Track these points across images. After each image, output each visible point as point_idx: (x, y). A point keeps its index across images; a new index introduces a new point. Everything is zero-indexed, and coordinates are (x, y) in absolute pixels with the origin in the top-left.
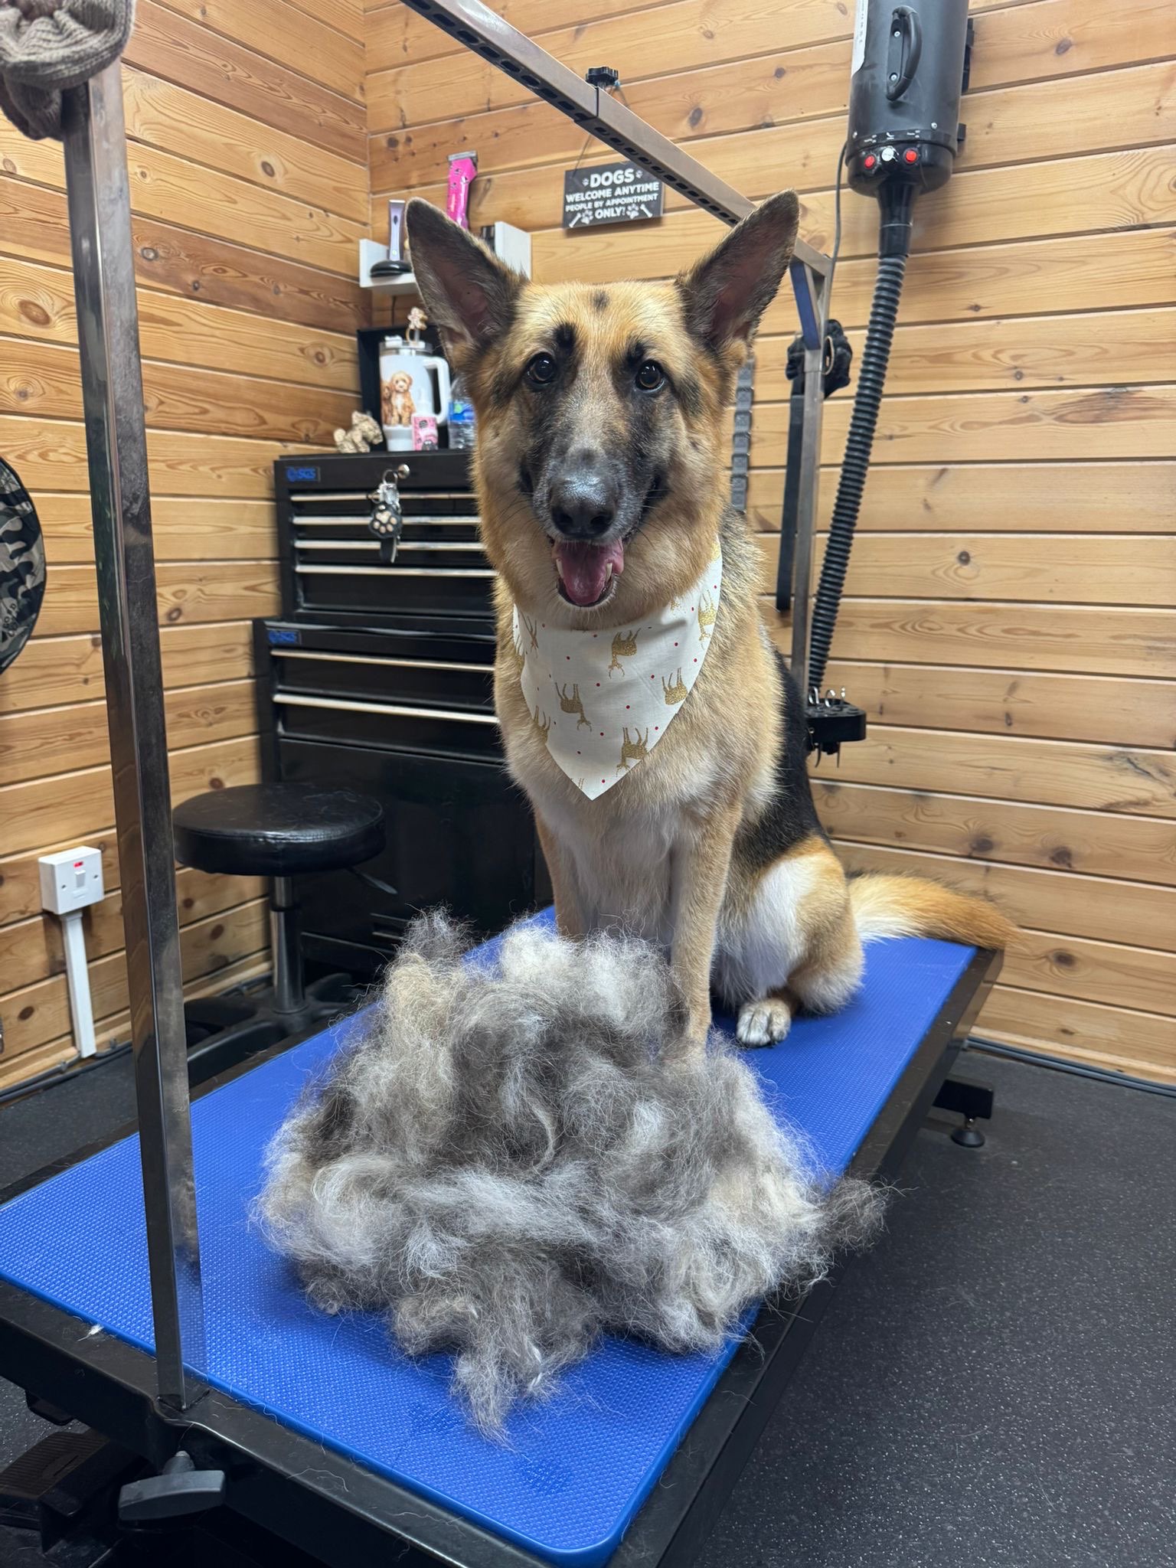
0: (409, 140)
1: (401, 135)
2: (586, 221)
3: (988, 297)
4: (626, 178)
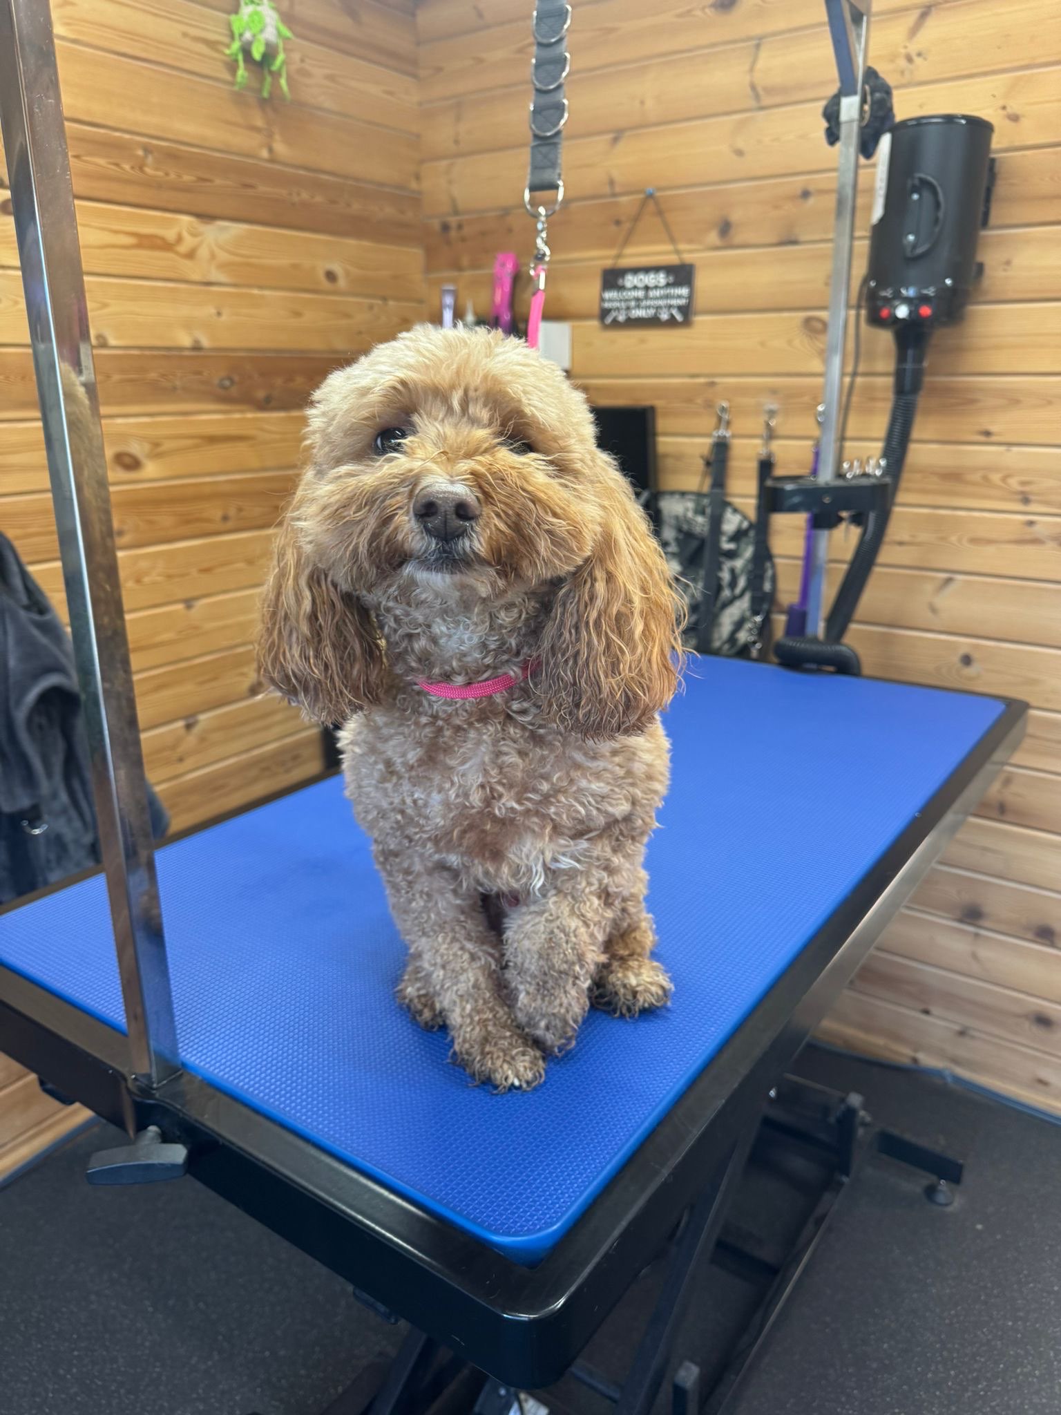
0: (460, 227)
1: (453, 221)
2: (621, 318)
3: (1000, 424)
4: (659, 282)
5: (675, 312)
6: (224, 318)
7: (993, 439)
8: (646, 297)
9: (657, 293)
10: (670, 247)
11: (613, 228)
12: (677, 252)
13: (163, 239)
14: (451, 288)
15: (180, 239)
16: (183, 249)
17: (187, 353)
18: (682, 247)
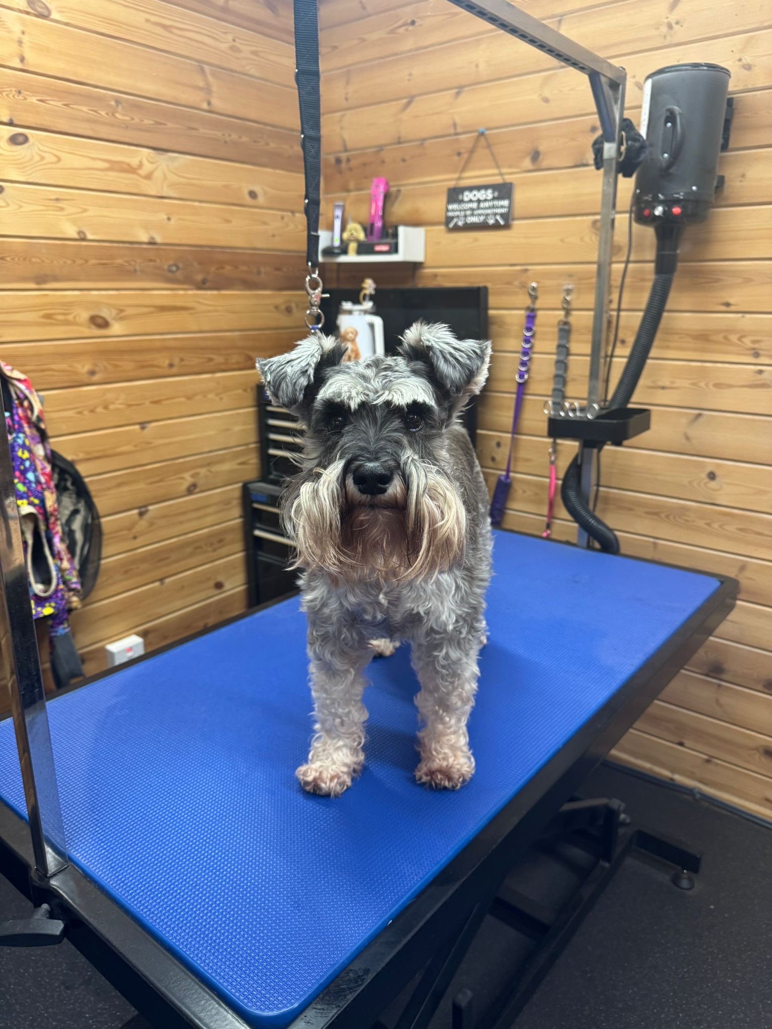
0: (348, 160)
1: (344, 156)
2: (460, 223)
3: (737, 297)
4: (487, 196)
5: (498, 218)
6: (172, 222)
7: (732, 308)
8: (478, 208)
9: (487, 204)
10: (496, 171)
11: (456, 158)
12: (501, 174)
13: (129, 165)
14: (341, 203)
15: (141, 165)
16: (143, 172)
17: (145, 246)
18: (504, 170)
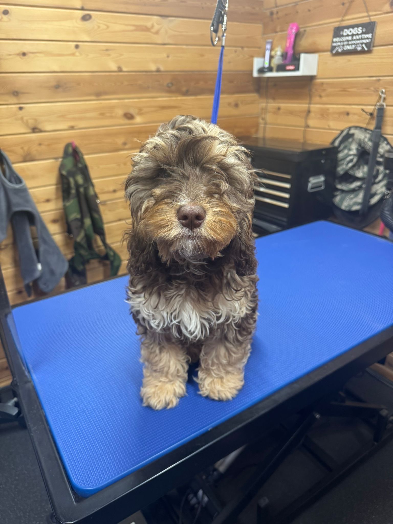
0: (277, 13)
1: (275, 10)
2: (340, 50)
4: (358, 31)
5: (364, 46)
6: (170, 58)
8: (352, 40)
9: (357, 37)
10: (366, 14)
11: (341, 6)
12: (369, 16)
13: (146, 27)
14: (270, 40)
15: (153, 26)
16: (154, 30)
17: (154, 73)
18: (371, 13)
